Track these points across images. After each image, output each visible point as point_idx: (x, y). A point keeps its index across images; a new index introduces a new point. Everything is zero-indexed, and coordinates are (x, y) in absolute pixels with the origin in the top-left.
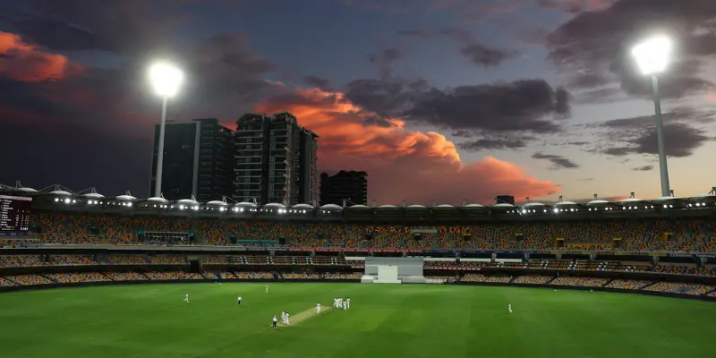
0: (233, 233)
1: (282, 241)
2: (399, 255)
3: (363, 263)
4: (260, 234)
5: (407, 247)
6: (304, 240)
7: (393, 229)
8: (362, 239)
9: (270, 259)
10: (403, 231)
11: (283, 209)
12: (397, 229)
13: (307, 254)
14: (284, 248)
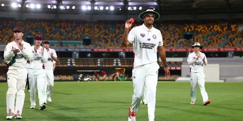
0: (30, 34)
1: (87, 42)
2: (223, 55)
3: (180, 64)
4: (61, 34)
5: (233, 45)
6: (112, 41)
7: (217, 28)
8: (179, 39)
9: (71, 61)
10: (229, 28)
11: (87, 5)
12: (222, 28)
13: (115, 55)
14: (88, 49)
